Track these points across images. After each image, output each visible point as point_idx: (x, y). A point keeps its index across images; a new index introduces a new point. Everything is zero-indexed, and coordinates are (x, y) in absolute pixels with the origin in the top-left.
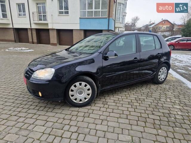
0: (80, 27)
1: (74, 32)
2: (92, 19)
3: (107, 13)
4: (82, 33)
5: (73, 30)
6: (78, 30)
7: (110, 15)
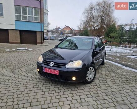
0: (16, 28)
1: (10, 32)
2: (27, 22)
3: (39, 19)
4: (18, 33)
5: (9, 30)
6: (14, 30)
7: (42, 21)
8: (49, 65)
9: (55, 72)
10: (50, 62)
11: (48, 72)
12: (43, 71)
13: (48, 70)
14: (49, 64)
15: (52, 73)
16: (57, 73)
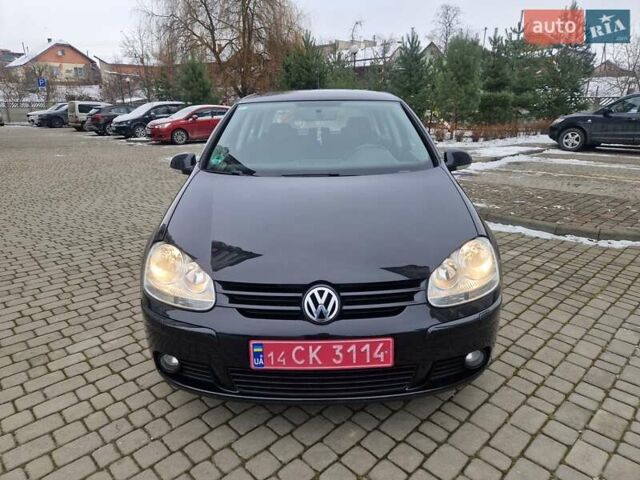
8: (300, 316)
9: (361, 356)
10: (305, 288)
11: (299, 364)
12: (255, 363)
13: (303, 355)
14: (299, 301)
15: (337, 364)
16: (380, 356)
